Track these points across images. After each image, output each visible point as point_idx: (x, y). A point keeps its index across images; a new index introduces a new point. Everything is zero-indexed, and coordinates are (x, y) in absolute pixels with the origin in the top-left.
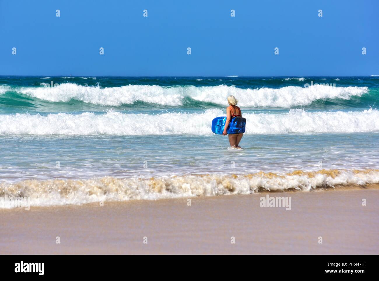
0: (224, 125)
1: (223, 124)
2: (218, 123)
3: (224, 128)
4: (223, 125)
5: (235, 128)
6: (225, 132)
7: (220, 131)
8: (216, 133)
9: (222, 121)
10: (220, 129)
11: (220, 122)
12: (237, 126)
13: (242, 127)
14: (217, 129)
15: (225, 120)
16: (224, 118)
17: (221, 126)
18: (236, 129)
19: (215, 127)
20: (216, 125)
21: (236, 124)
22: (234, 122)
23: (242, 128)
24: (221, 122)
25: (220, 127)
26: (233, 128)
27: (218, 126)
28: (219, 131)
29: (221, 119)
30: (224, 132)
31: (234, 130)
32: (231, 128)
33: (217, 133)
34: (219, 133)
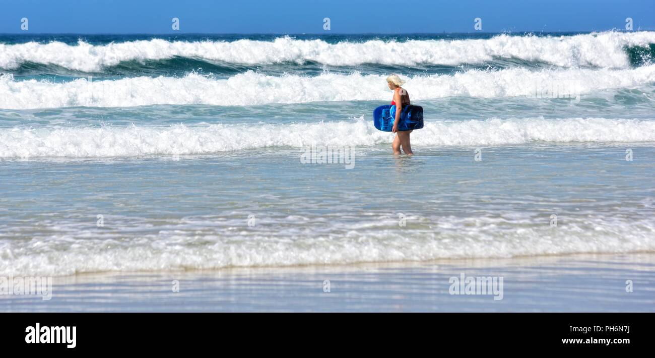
1: (391, 116)
2: (383, 114)
3: (394, 122)
4: (391, 118)
5: (409, 122)
6: (395, 127)
7: (388, 126)
8: (382, 129)
9: (389, 111)
10: (387, 124)
11: (386, 112)
12: (412, 118)
13: (420, 120)
14: (382, 123)
16: (392, 107)
18: (411, 123)
19: (380, 120)
20: (380, 117)
22: (407, 113)
23: (419, 122)
24: (388, 113)
25: (387, 120)
26: (407, 122)
27: (384, 118)
28: (386, 126)
29: (387, 109)
30: (393, 128)
34: (386, 129)
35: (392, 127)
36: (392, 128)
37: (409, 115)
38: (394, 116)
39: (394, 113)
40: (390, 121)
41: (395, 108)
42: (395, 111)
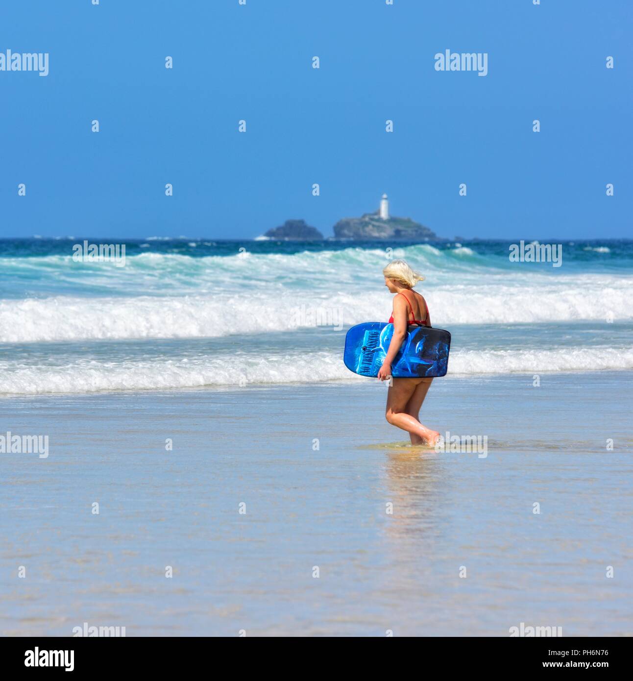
0: (383, 348)
1: (381, 346)
2: (365, 340)
3: (384, 358)
4: (380, 349)
5: (415, 360)
6: (384, 369)
7: (370, 367)
8: (357, 370)
9: (376, 335)
10: (370, 361)
11: (371, 338)
12: (423, 354)
13: (439, 358)
14: (360, 359)
15: (386, 332)
16: (385, 329)
17: (373, 351)
18: (419, 365)
19: (356, 352)
20: (356, 347)
21: (420, 348)
22: (414, 342)
23: (438, 363)
24: (374, 339)
25: (371, 354)
26: (411, 360)
27: (364, 349)
28: (367, 366)
29: (374, 331)
30: (381, 370)
31: (412, 365)
32: (403, 360)
33: (361, 373)
34: (365, 372)
35: (379, 368)
36: (378, 371)
37: (419, 347)
38: (387, 346)
39: (389, 340)
40: (377, 356)
41: (392, 330)
42: (392, 335)
